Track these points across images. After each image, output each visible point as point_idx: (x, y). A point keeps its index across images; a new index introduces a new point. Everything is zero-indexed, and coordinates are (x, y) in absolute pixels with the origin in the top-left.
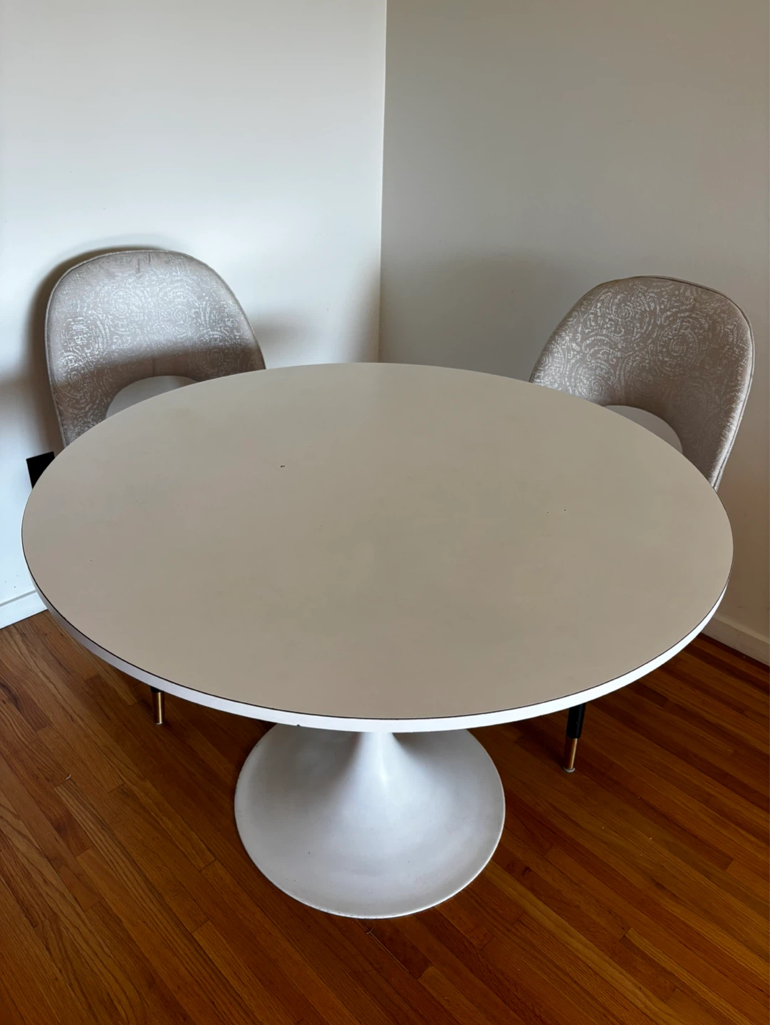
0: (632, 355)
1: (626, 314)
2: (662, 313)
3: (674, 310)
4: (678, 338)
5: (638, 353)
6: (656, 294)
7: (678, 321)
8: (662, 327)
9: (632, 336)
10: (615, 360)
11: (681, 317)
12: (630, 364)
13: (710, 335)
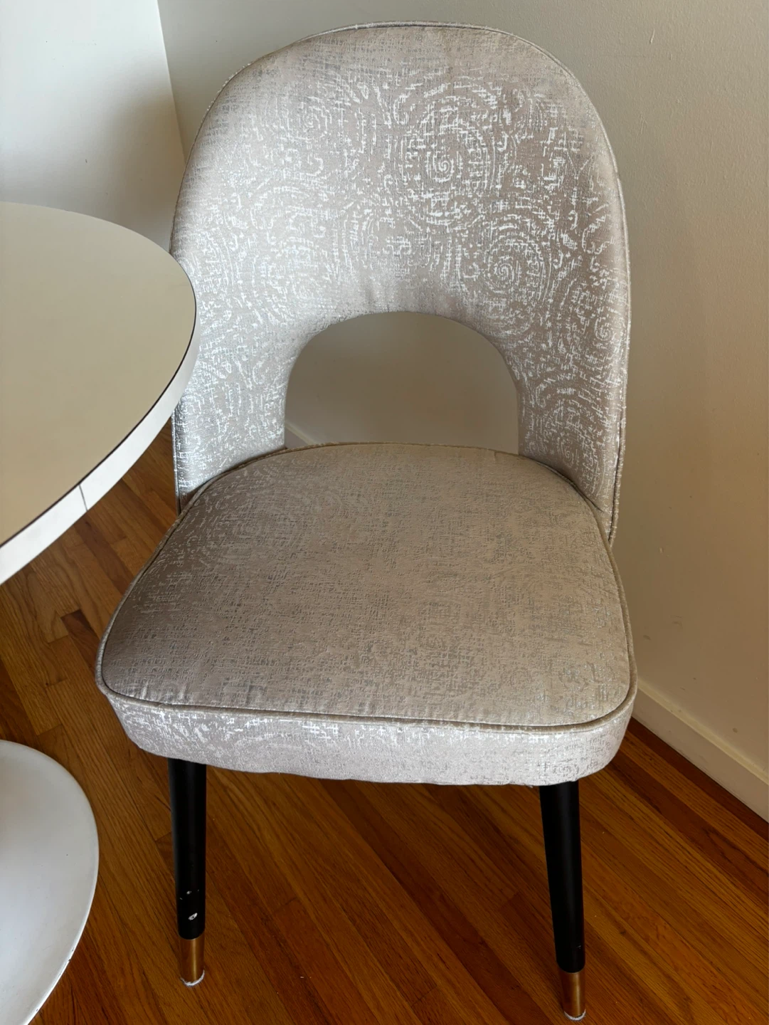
0: (354, 208)
1: (315, 122)
2: (390, 102)
3: (413, 87)
4: (440, 144)
5: (364, 201)
7: (428, 108)
8: (398, 131)
9: (343, 169)
10: (322, 228)
11: (432, 98)
12: (356, 228)
13: (507, 115)
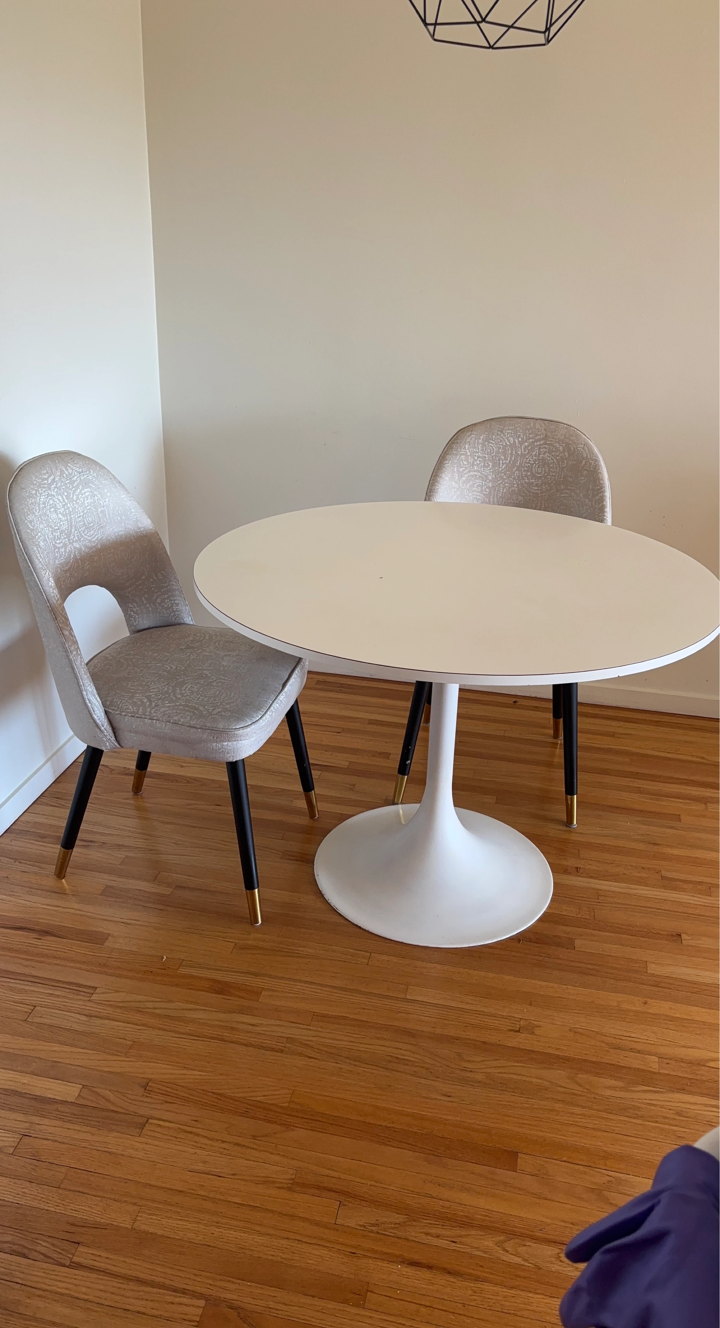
0: (502, 483)
1: (491, 450)
2: (521, 445)
3: (531, 440)
4: (539, 462)
5: (506, 481)
6: (511, 430)
7: (536, 448)
8: (523, 456)
9: (499, 468)
10: (487, 490)
11: (537, 445)
12: (501, 491)
13: (566, 454)
